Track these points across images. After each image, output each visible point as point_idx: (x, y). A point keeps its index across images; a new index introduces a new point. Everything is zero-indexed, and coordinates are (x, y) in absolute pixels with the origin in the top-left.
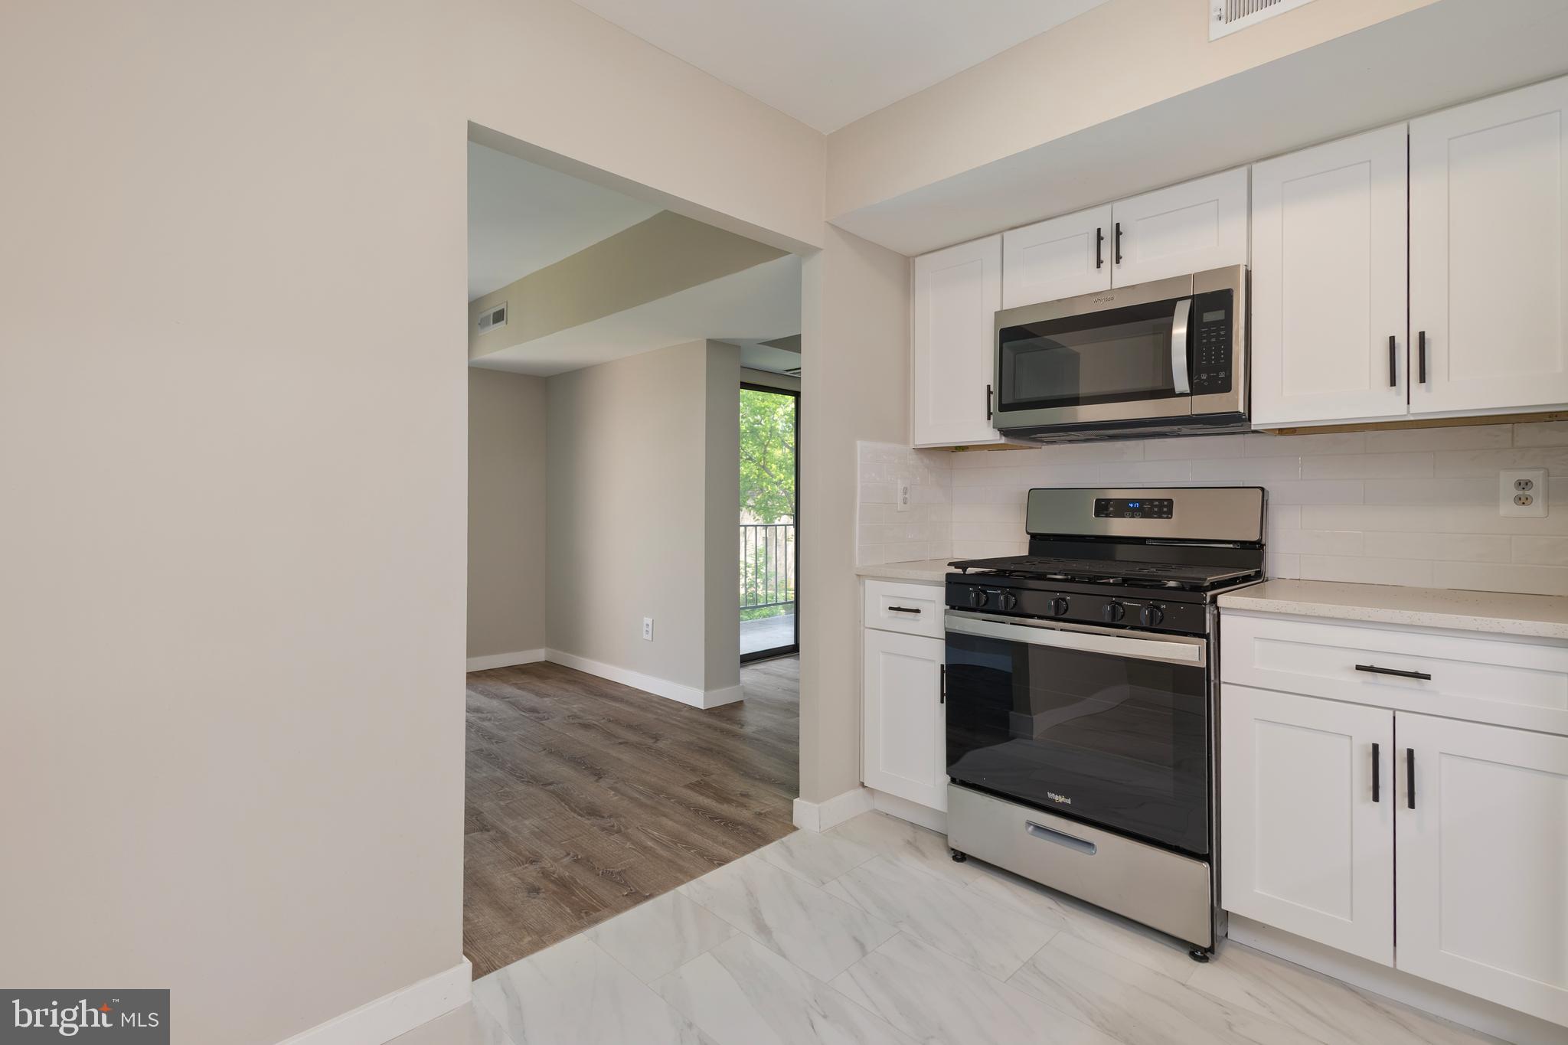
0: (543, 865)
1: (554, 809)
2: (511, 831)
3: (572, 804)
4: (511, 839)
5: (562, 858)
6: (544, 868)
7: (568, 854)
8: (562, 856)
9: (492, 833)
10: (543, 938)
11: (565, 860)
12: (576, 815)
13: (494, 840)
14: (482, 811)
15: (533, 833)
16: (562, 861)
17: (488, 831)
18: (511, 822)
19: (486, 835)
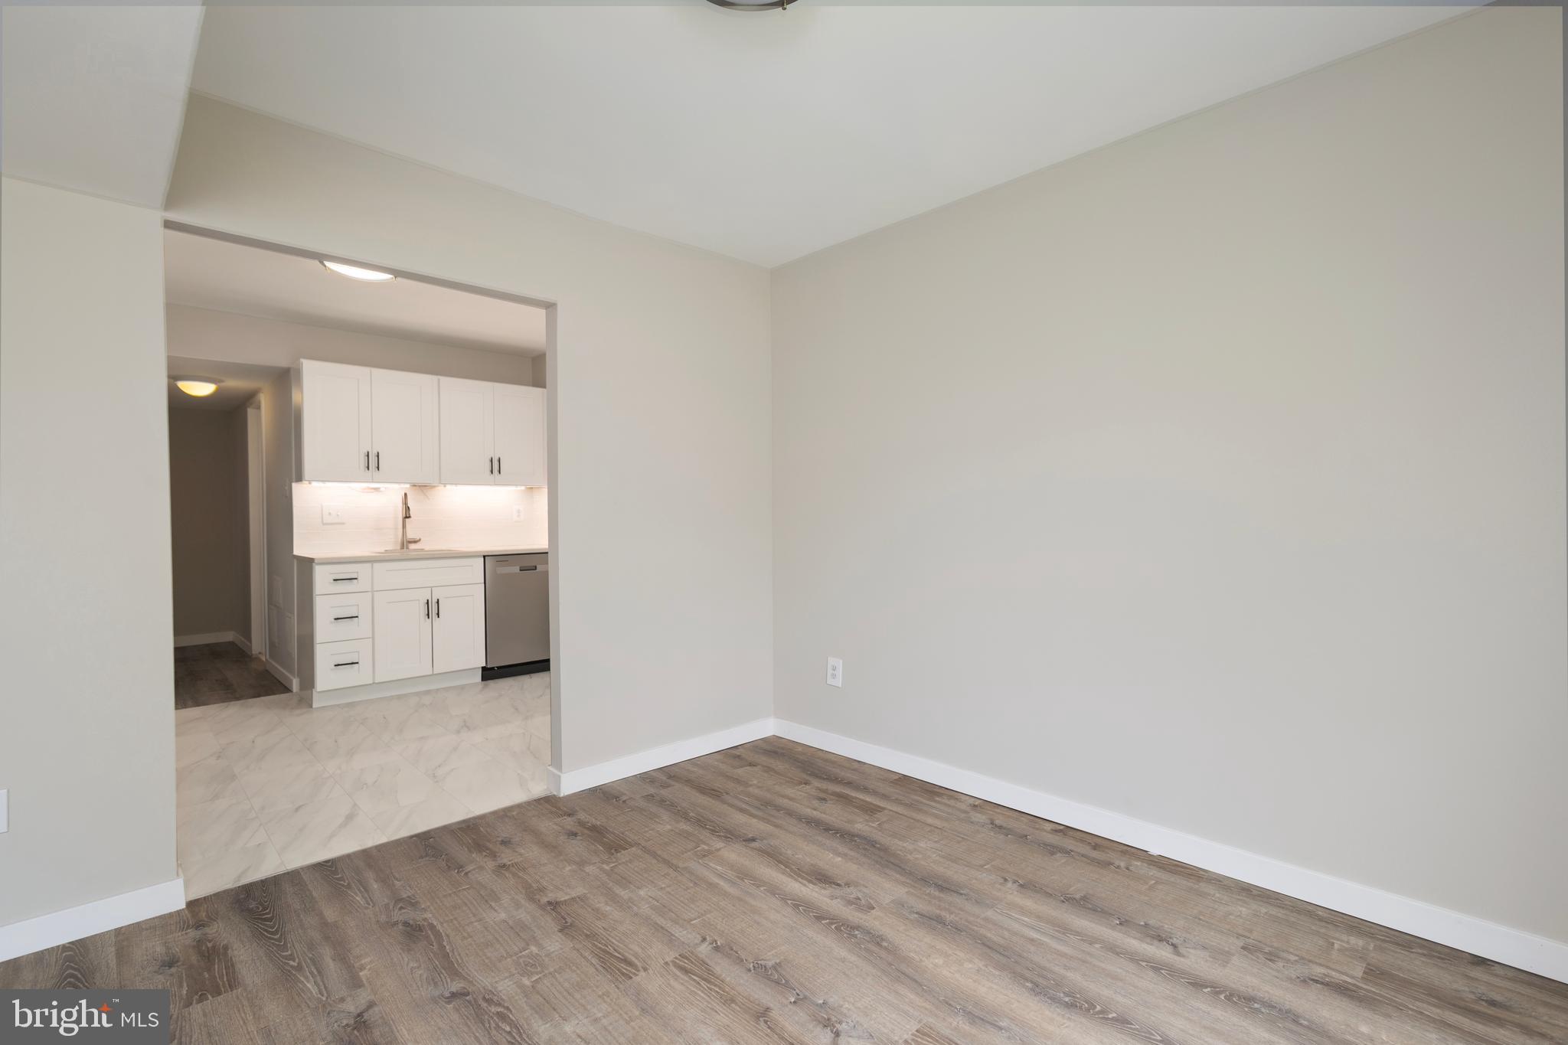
0: (493, 863)
1: (464, 938)
2: (523, 902)
3: (435, 947)
4: (524, 892)
5: (474, 869)
6: (494, 860)
7: (466, 874)
8: (474, 872)
9: (544, 900)
10: (504, 814)
11: (472, 868)
12: (439, 927)
13: (542, 890)
14: (560, 934)
15: (497, 899)
16: (475, 867)
17: (550, 903)
18: (522, 915)
19: (551, 896)
